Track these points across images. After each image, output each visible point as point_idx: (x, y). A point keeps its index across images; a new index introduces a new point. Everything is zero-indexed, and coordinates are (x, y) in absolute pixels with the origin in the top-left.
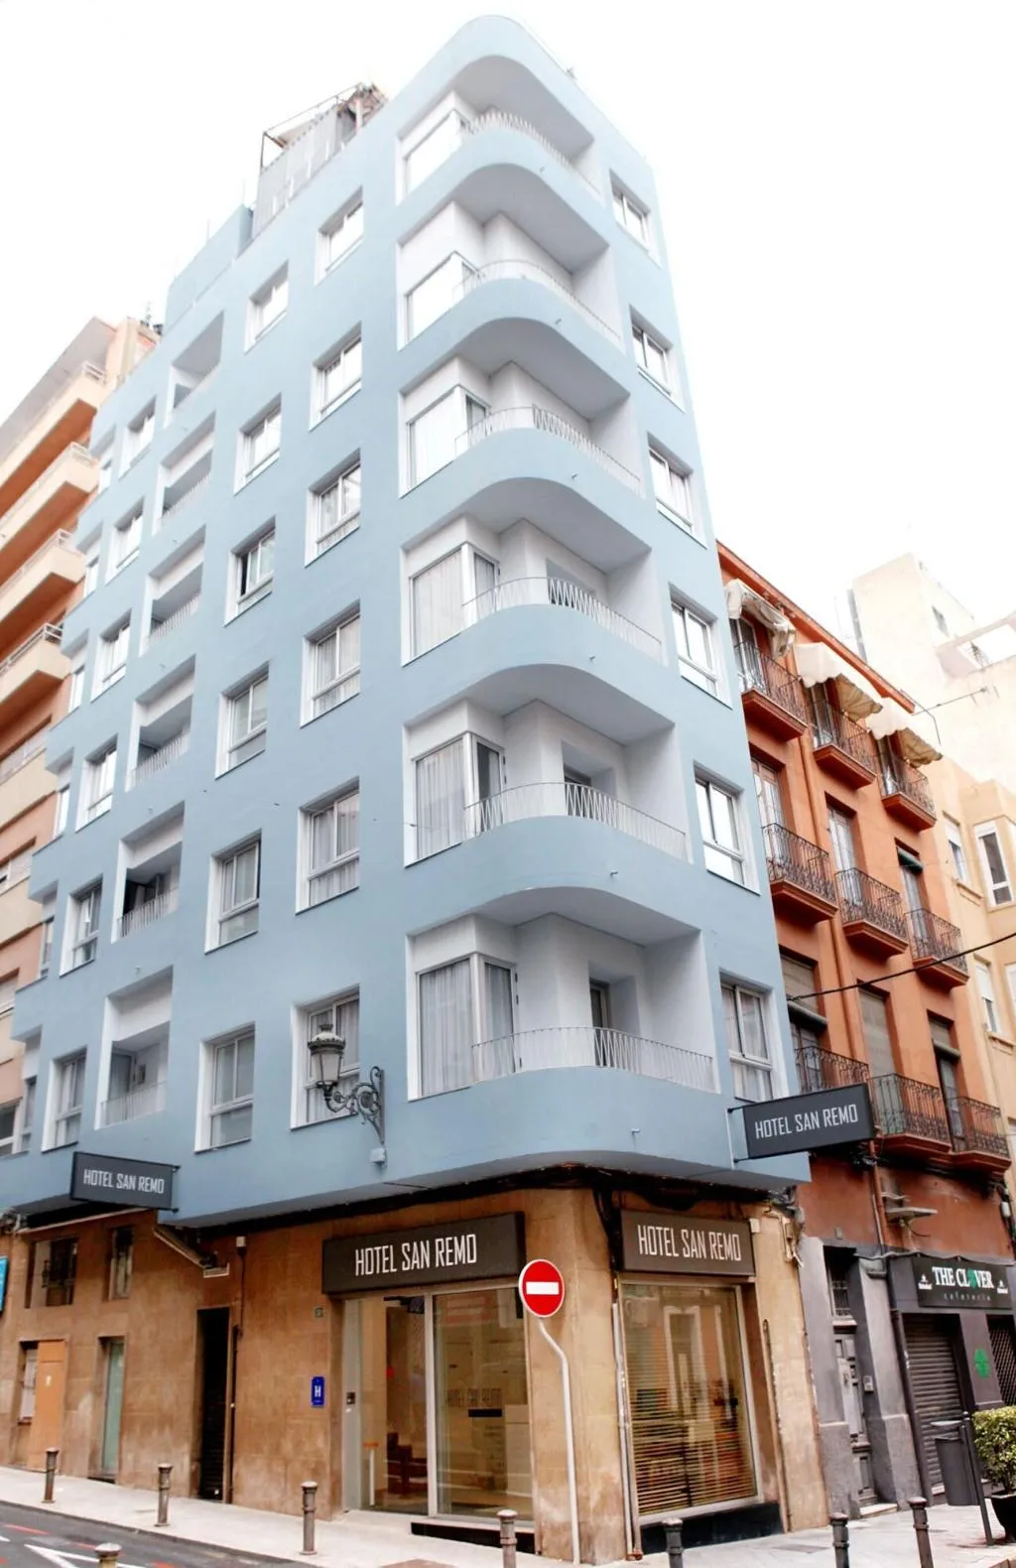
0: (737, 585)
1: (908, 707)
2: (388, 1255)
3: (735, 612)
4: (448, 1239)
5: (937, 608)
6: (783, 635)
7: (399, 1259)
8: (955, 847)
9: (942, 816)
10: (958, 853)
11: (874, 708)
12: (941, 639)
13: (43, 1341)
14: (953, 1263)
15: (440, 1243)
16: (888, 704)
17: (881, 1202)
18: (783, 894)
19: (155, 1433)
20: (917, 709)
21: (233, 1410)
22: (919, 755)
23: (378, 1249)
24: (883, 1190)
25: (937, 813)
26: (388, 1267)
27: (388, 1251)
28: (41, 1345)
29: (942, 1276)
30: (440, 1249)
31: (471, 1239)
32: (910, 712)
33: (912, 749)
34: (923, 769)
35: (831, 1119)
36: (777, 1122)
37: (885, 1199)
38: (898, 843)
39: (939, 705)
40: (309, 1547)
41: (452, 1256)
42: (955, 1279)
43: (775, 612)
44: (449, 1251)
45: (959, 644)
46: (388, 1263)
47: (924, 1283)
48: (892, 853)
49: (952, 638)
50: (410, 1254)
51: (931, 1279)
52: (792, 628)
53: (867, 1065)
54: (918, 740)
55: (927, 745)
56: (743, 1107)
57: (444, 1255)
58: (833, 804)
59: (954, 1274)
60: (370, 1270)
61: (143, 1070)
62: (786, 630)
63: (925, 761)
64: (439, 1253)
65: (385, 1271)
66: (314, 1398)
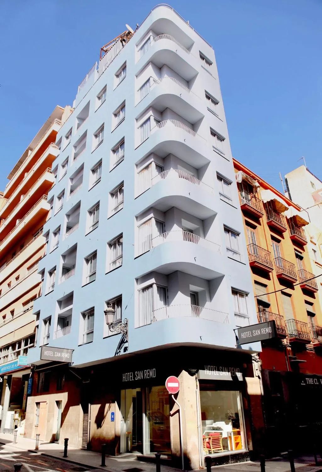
0: (240, 173)
1: (298, 209)
2: (131, 375)
3: (240, 181)
4: (148, 370)
5: (312, 182)
6: (256, 188)
7: (135, 376)
8: (315, 251)
9: (310, 242)
10: (316, 253)
11: (286, 209)
12: (313, 190)
13: (41, 402)
14: (313, 377)
15: (146, 371)
16: (291, 208)
17: (288, 359)
18: (255, 265)
19: (70, 429)
20: (301, 210)
21: (90, 422)
22: (302, 223)
23: (129, 373)
24: (289, 355)
25: (308, 240)
26: (131, 379)
27: (131, 374)
28: (41, 403)
29: (309, 381)
30: (146, 373)
31: (154, 370)
32: (299, 210)
33: (300, 222)
34: (303, 227)
35: (264, 332)
36: (248, 333)
37: (290, 357)
38: (295, 250)
39: (308, 208)
40: (103, 464)
41: (149, 375)
42: (313, 382)
43: (254, 181)
44: (148, 374)
45: (319, 192)
46: (131, 378)
47: (303, 383)
48: (293, 253)
49: (317, 190)
50: (138, 375)
51: (305, 382)
52: (259, 185)
53: (283, 316)
54: (302, 219)
55: (304, 220)
56: (238, 329)
57: (147, 375)
58: (273, 238)
59: (313, 380)
60: (126, 380)
61: (68, 322)
62: (257, 186)
63: (304, 225)
64: (145, 374)
65: (131, 380)
66: (112, 419)
